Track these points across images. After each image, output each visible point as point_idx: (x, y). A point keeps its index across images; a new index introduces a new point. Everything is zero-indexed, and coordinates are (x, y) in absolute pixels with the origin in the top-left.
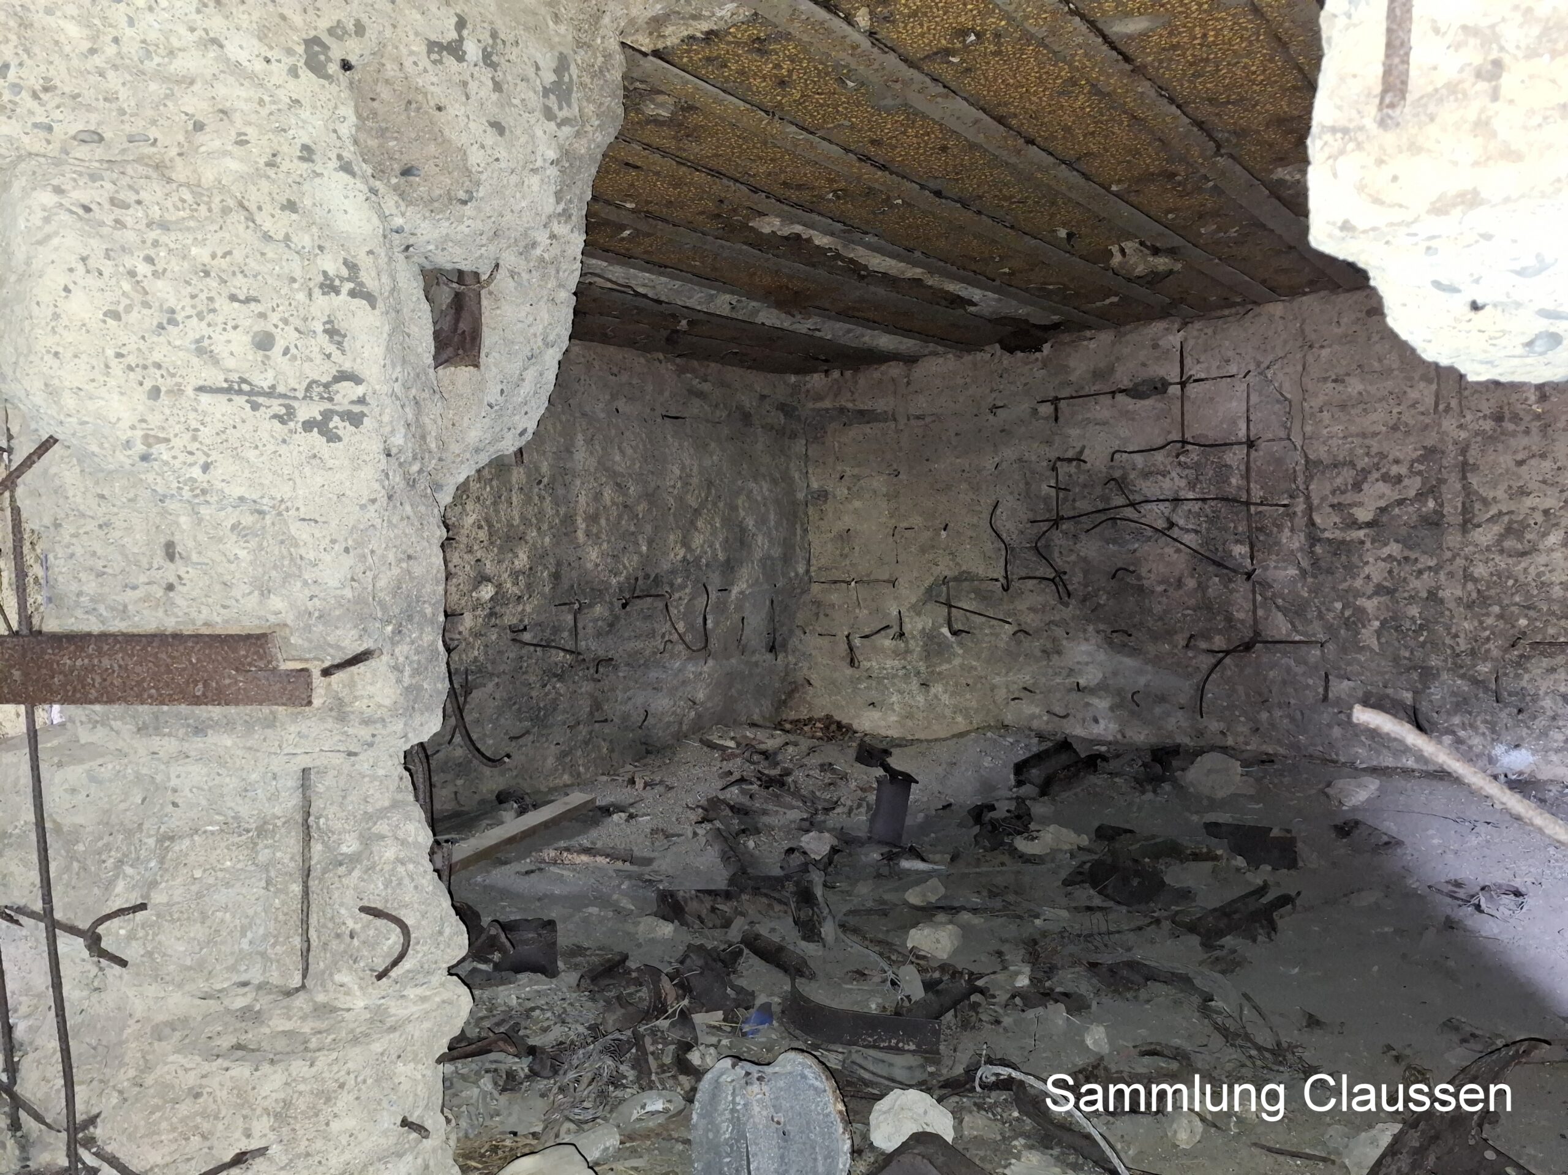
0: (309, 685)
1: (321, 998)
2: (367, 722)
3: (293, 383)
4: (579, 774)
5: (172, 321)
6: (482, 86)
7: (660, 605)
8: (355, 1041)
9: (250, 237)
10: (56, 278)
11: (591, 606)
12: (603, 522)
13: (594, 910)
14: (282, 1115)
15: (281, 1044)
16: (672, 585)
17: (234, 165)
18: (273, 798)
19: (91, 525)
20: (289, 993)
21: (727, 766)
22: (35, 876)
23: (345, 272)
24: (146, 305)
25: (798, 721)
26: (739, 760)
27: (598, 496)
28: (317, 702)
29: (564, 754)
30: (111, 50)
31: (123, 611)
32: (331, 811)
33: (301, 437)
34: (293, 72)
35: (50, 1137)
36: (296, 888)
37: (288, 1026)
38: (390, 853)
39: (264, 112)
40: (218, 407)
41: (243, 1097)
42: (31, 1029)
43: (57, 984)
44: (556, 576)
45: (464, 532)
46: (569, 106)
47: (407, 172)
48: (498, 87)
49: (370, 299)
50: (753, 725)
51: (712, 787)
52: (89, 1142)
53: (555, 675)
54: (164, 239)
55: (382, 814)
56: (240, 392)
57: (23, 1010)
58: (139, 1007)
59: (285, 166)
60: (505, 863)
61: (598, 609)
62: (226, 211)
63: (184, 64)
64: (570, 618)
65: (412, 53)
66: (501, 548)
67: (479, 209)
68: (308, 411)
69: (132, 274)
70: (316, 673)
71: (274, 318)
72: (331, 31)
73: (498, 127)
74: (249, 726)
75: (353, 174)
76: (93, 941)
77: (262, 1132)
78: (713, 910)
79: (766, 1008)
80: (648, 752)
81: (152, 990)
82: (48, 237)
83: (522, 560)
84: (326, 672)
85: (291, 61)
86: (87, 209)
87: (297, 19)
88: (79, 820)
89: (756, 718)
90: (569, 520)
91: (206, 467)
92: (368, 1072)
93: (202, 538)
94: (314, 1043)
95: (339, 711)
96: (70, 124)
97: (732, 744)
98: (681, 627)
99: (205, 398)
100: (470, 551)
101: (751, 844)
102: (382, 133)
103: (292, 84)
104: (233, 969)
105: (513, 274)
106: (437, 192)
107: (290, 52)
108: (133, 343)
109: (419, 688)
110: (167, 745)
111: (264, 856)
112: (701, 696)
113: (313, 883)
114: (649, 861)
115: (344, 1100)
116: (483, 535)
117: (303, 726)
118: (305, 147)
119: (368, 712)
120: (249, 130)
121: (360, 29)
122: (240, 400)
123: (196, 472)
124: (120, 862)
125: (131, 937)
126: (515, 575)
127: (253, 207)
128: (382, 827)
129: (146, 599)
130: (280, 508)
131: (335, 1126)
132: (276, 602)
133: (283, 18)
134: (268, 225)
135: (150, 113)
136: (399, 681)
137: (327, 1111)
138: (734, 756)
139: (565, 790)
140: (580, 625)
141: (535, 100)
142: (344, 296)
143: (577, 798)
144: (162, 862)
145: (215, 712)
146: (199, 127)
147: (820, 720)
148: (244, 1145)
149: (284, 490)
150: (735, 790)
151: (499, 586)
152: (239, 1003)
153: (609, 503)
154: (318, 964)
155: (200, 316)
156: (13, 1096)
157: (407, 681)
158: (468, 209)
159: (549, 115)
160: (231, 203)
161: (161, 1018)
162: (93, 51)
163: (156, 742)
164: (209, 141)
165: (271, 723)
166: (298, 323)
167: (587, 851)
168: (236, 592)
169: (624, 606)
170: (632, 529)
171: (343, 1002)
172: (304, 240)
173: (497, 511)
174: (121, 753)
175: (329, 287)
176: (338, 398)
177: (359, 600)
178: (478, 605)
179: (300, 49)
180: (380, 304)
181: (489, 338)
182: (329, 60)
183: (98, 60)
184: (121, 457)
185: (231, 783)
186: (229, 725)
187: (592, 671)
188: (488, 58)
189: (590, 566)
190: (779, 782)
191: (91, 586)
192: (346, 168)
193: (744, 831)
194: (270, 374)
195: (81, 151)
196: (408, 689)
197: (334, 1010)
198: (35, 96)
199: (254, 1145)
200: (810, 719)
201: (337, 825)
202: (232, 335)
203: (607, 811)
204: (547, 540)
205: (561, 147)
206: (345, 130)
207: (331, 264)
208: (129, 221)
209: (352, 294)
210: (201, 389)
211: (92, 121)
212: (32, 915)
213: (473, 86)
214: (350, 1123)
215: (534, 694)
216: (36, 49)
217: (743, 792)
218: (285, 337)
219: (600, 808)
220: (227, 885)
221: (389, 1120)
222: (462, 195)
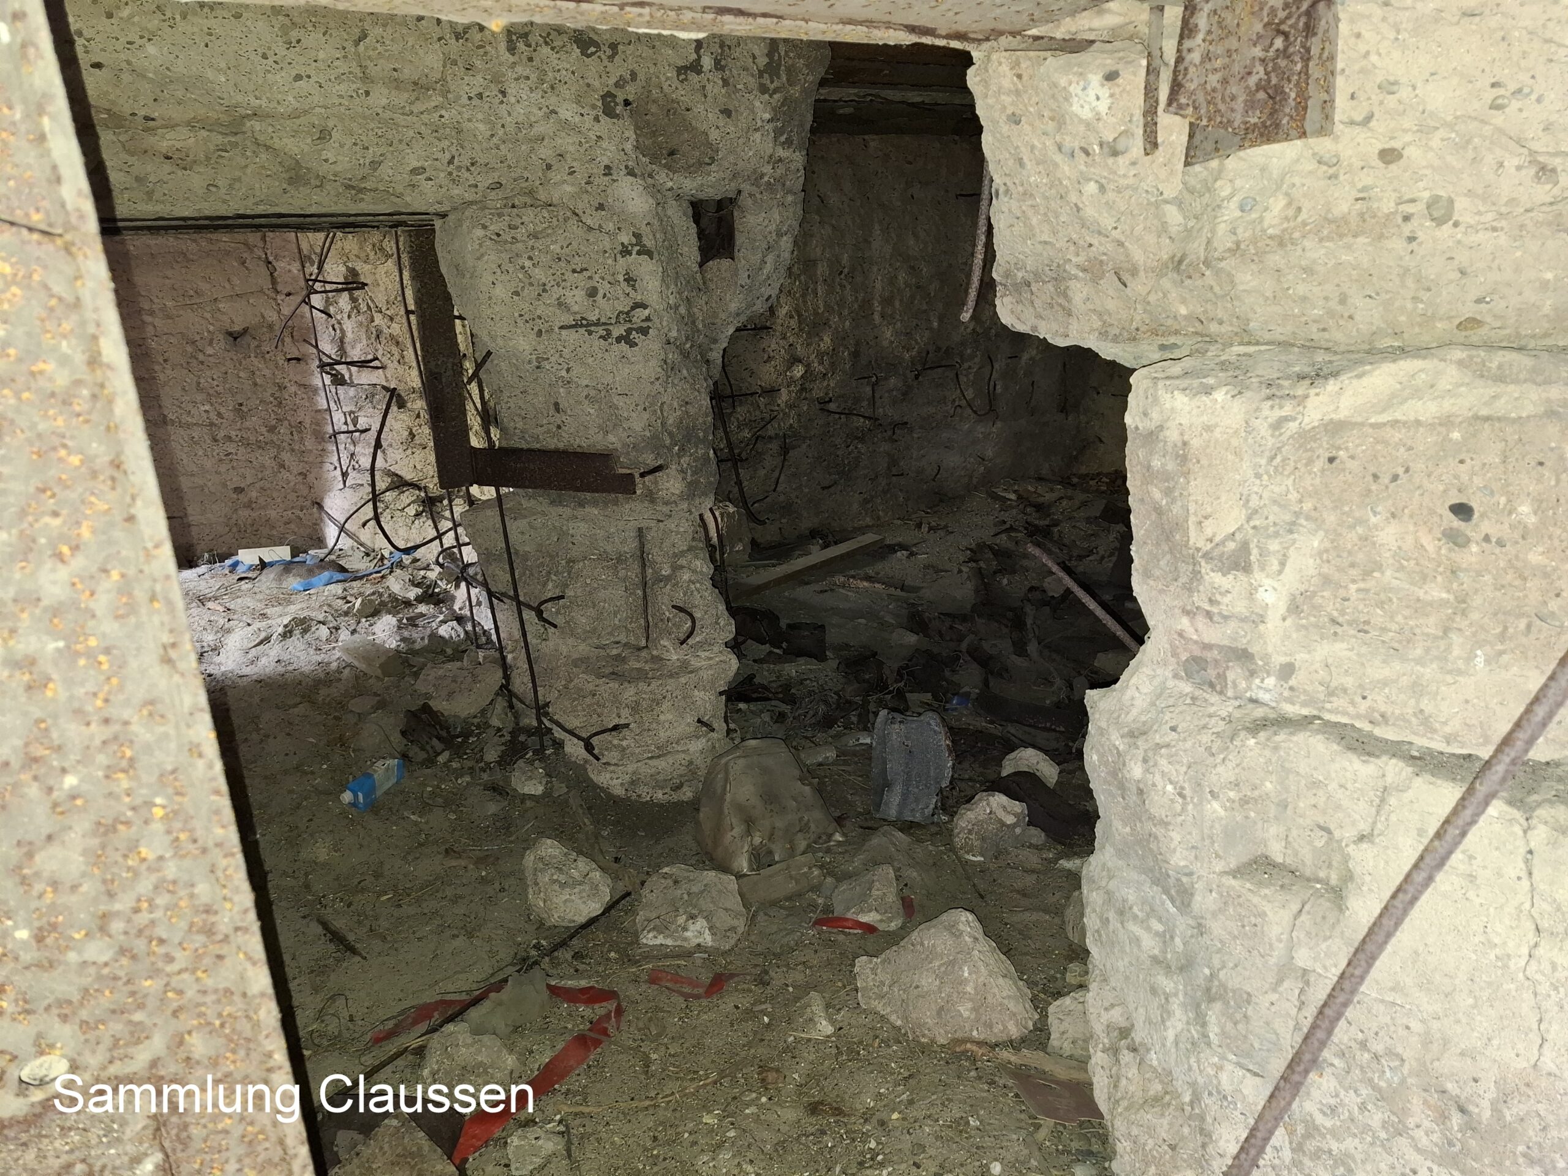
0: (633, 483)
1: (655, 653)
2: (666, 503)
3: (609, 314)
4: (879, 518)
5: (544, 291)
6: (715, 88)
7: (951, 374)
8: (671, 676)
9: (580, 232)
10: (488, 278)
11: (886, 379)
12: (897, 304)
13: (862, 621)
14: (635, 708)
15: (634, 674)
16: (962, 357)
17: (569, 189)
18: (624, 542)
19: (518, 392)
20: (639, 649)
21: (1004, 516)
22: (508, 577)
23: (634, 241)
24: (531, 284)
25: (1087, 475)
26: (1014, 511)
27: (892, 280)
28: (639, 492)
29: (866, 501)
30: (501, 132)
31: (537, 439)
32: (655, 551)
33: (615, 347)
34: (597, 119)
35: (528, 712)
36: (640, 592)
37: (638, 665)
38: (686, 577)
39: (582, 150)
40: (571, 336)
41: (616, 700)
42: (514, 658)
43: (524, 635)
44: (856, 355)
45: (779, 321)
46: (779, 78)
47: (672, 153)
48: (725, 83)
49: (649, 254)
50: (1040, 479)
51: (985, 535)
52: (547, 714)
53: (857, 438)
54: (537, 245)
55: (682, 554)
56: (582, 326)
57: (509, 648)
58: (564, 649)
59: (596, 181)
60: (807, 584)
61: (893, 381)
62: (566, 220)
63: (538, 129)
64: (868, 389)
65: (668, 79)
66: (808, 334)
67: (719, 165)
68: (618, 331)
69: (523, 268)
70: (637, 475)
71: (597, 277)
72: (617, 85)
73: (727, 112)
74: (606, 505)
75: (635, 176)
76: (539, 613)
77: (625, 717)
78: (951, 627)
79: (967, 695)
80: (941, 501)
81: (571, 641)
82: (482, 255)
83: (827, 341)
84: (642, 475)
85: (594, 113)
86: (498, 235)
87: (596, 84)
88: (527, 549)
89: (1045, 471)
90: (866, 305)
91: (568, 370)
92: (678, 692)
93: (572, 402)
94: (650, 675)
95: (651, 497)
96: (485, 182)
97: (1013, 496)
98: (970, 394)
99: (564, 332)
100: (784, 338)
101: (1005, 581)
102: (654, 134)
103: (597, 126)
104: (611, 634)
105: (750, 195)
106: (691, 162)
107: (594, 107)
108: (526, 306)
109: (697, 482)
110: (567, 511)
111: (622, 573)
112: (989, 453)
113: (648, 590)
114: (915, 589)
115: (666, 705)
116: (794, 323)
117: (632, 505)
118: (607, 167)
119: (667, 498)
120: (575, 164)
121: (634, 75)
122: (582, 330)
123: (564, 373)
124: (549, 573)
125: (558, 612)
126: (821, 355)
127: (581, 214)
128: (682, 561)
129: (548, 432)
130: (608, 388)
131: (662, 717)
132: (611, 438)
133: (588, 85)
134: (589, 222)
135: (523, 163)
136: (684, 479)
137: (657, 710)
138: (1011, 507)
139: (862, 530)
140: (877, 396)
141: (752, 82)
142: (634, 255)
143: (870, 538)
144: (569, 573)
145: (588, 495)
146: (549, 167)
147: (1107, 475)
148: (616, 721)
149: (609, 379)
150: (1004, 537)
151: (808, 366)
152: (615, 652)
153: (903, 286)
154: (654, 635)
155: (558, 285)
156: (509, 691)
157: (689, 479)
158: (713, 167)
159: (763, 89)
160: (569, 214)
161: (575, 656)
162: (492, 135)
163: (560, 510)
164: (555, 176)
165: (616, 503)
166: (610, 278)
167: (868, 578)
168: (591, 432)
169: (917, 377)
170: (925, 307)
171: (665, 656)
172: (610, 226)
173: (805, 302)
174: (544, 514)
175: (625, 252)
176: (634, 319)
177: (655, 437)
178: (792, 381)
179: (599, 104)
180: (656, 255)
181: (740, 239)
182: (617, 104)
183: (495, 140)
184: (528, 367)
185: (601, 533)
186: (595, 504)
187: (890, 433)
188: (718, 66)
189: (885, 344)
190: (1046, 532)
191: (520, 425)
192: (631, 173)
193: (1000, 571)
194: (597, 311)
195: (492, 195)
196: (690, 484)
197: (662, 659)
198: (468, 170)
199: (622, 722)
200: (1099, 474)
201: (659, 559)
202: (575, 292)
203: (892, 549)
204: (847, 323)
205: (774, 109)
206: (628, 146)
207: (625, 238)
208: (519, 236)
209: (639, 253)
210: (561, 328)
211: (493, 177)
212: (509, 597)
213: (709, 87)
214: (669, 716)
215: (839, 453)
216: (466, 144)
217: (1010, 538)
218: (603, 288)
219: (889, 546)
220: (605, 588)
221: (690, 719)
222: (707, 160)
